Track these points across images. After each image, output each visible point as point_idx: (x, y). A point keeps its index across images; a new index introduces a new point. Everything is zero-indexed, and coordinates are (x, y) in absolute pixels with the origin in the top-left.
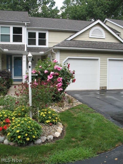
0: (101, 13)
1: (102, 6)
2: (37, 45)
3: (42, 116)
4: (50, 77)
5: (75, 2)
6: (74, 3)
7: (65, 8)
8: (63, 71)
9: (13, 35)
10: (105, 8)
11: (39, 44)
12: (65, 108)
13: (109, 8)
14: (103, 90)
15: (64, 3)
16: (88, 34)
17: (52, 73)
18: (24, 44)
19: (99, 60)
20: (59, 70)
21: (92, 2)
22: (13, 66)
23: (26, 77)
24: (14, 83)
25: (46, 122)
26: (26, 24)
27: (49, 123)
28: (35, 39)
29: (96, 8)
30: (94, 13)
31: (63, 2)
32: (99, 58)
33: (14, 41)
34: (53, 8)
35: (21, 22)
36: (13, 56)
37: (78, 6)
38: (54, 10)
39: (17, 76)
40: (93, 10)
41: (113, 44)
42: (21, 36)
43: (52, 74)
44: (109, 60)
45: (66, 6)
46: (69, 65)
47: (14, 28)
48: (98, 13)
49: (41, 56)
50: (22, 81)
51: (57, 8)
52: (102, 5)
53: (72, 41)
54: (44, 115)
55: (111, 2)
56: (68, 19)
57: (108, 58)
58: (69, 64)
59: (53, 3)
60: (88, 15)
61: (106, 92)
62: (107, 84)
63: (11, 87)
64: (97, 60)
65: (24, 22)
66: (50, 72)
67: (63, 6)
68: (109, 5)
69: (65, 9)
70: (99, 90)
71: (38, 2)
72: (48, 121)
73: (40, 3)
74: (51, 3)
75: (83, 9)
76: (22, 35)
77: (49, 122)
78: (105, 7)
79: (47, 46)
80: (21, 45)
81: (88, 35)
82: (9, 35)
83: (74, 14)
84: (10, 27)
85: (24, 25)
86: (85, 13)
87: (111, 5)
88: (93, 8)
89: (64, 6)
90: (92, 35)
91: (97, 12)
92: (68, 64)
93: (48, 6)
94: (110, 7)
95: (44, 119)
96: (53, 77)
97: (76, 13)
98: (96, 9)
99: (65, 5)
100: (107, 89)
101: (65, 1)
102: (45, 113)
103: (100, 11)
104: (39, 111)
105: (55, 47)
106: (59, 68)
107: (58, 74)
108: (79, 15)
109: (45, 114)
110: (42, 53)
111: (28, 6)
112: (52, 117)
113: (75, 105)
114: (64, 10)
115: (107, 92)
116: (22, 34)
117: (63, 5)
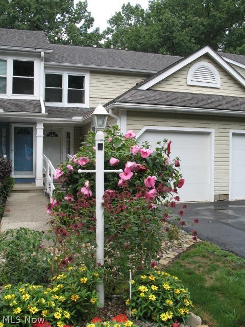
0: (189, 41)
1: (190, 28)
2: (65, 103)
3: (146, 299)
4: (126, 174)
5: (134, 21)
6: (130, 22)
7: (112, 31)
8: (154, 159)
9: (13, 78)
10: (197, 32)
11: (70, 101)
12: (167, 256)
13: (205, 33)
14: (222, 202)
15: (110, 22)
16: (184, 76)
17: (129, 164)
18: (37, 98)
19: (213, 134)
20: (144, 156)
21: (170, 20)
22: (12, 147)
23: (61, 175)
24: (16, 186)
25: (160, 320)
26: (42, 54)
27: (169, 320)
28: (61, 90)
29: (179, 31)
30: (176, 41)
31: (109, 20)
32: (212, 130)
33: (16, 90)
34: (90, 31)
35: (33, 50)
36: (13, 126)
37: (141, 28)
38: (92, 34)
39: (22, 170)
40: (174, 35)
41: (239, 100)
42: (32, 81)
43: (130, 168)
44: (234, 134)
45: (114, 28)
46: (169, 145)
47: (16, 64)
48: (182, 41)
49: (74, 128)
50: (35, 182)
51: (97, 30)
52: (190, 26)
53: (151, 91)
54: (153, 297)
55: (208, 21)
56: (126, 49)
57: (232, 131)
58: (171, 142)
59: (89, 21)
60: (162, 45)
61: (227, 206)
62: (230, 188)
63: (9, 196)
64: (208, 134)
65: (38, 50)
66: (126, 163)
67: (108, 28)
68: (203, 25)
69: (111, 33)
70: (213, 201)
71: (59, 18)
72: (165, 317)
73: (63, 20)
74: (86, 21)
75: (153, 32)
76: (33, 79)
77: (170, 317)
78: (197, 30)
79: (87, 104)
80: (30, 101)
81: (184, 80)
82: (5, 78)
83: (134, 43)
84: (6, 61)
85: (38, 56)
86: (156, 40)
87: (209, 27)
88: (174, 31)
89: (110, 27)
90: (193, 79)
91: (181, 39)
92: (168, 142)
93: (78, 25)
94: (205, 31)
95: (154, 309)
96: (132, 174)
97: (137, 41)
98: (178, 33)
99: (113, 25)
100: (230, 200)
101: (112, 19)
102: (154, 288)
103: (188, 38)
104: (132, 282)
105: (117, 103)
106: (146, 153)
107: (143, 168)
108: (145, 45)
109: (153, 292)
110: (78, 119)
111: (39, 24)
112: (176, 302)
113: (187, 246)
114: (110, 36)
115: (230, 206)
116: (32, 75)
117: (108, 25)
